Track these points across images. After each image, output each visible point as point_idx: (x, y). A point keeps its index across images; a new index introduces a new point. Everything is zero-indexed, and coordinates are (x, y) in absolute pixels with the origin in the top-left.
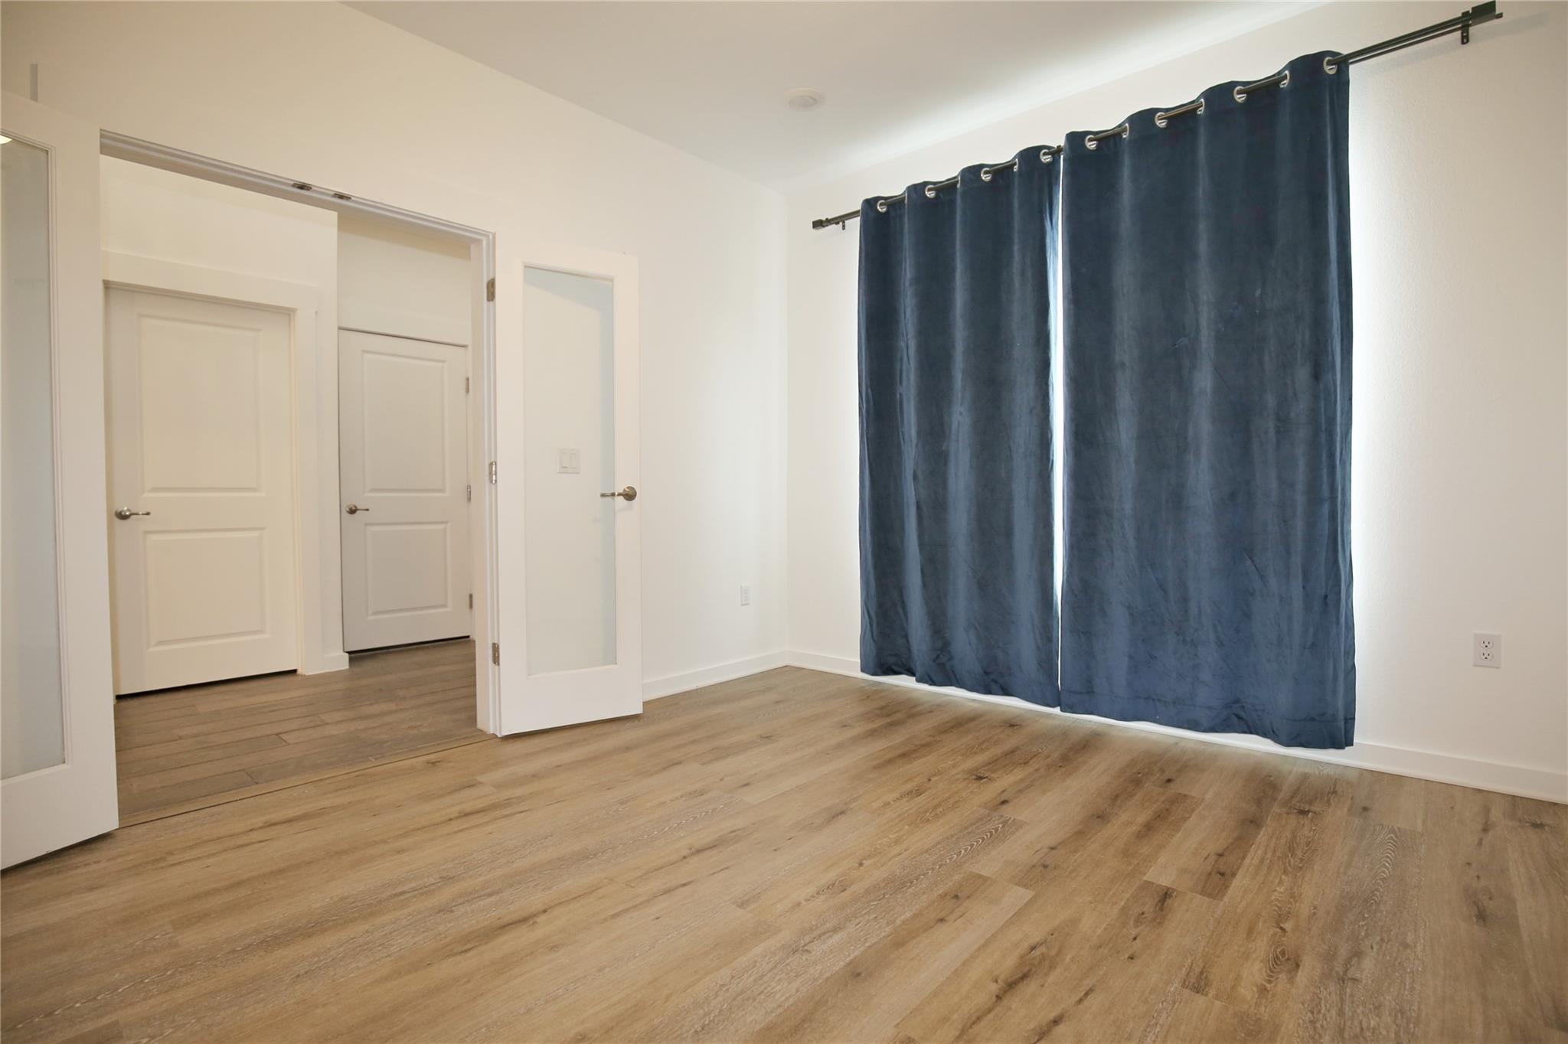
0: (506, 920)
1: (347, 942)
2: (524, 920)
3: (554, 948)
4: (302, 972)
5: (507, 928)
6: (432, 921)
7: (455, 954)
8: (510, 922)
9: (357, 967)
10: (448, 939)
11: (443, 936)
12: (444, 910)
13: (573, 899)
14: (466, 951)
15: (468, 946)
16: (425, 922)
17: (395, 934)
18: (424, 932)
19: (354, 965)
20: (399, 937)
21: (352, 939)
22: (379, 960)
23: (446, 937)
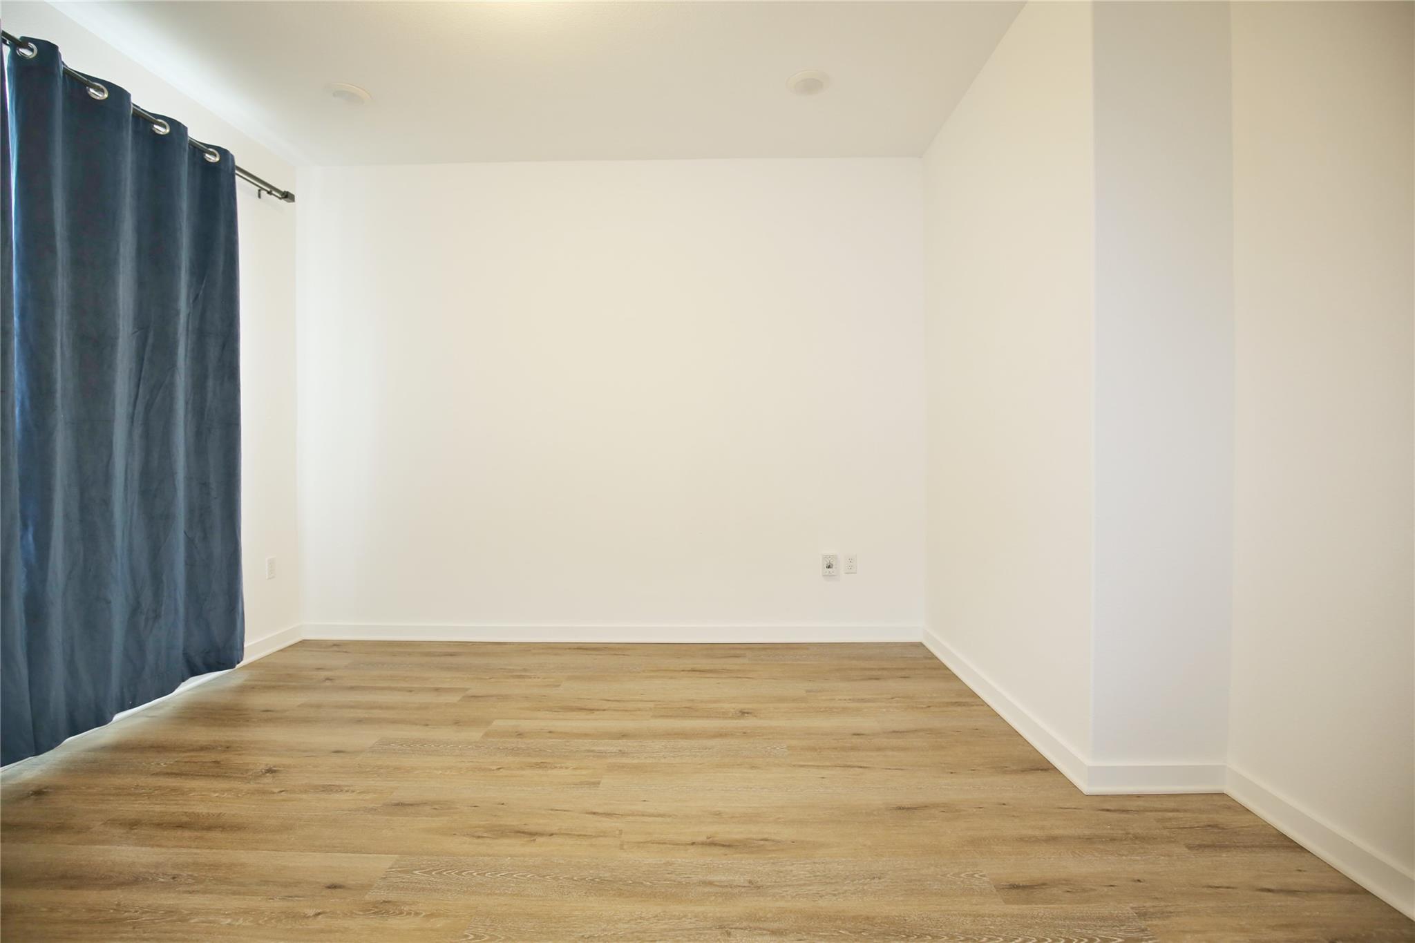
0: (723, 850)
1: (839, 893)
2: (713, 844)
3: (719, 814)
4: (876, 880)
5: (727, 844)
6: (770, 880)
7: (773, 841)
8: (721, 848)
9: (838, 865)
10: (770, 856)
11: (772, 861)
12: (755, 887)
13: (665, 843)
14: (766, 840)
15: (762, 842)
16: (775, 882)
17: (802, 882)
18: (781, 872)
19: (841, 867)
20: (801, 877)
21: (835, 895)
22: (823, 863)
23: (771, 858)
